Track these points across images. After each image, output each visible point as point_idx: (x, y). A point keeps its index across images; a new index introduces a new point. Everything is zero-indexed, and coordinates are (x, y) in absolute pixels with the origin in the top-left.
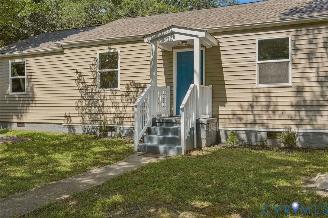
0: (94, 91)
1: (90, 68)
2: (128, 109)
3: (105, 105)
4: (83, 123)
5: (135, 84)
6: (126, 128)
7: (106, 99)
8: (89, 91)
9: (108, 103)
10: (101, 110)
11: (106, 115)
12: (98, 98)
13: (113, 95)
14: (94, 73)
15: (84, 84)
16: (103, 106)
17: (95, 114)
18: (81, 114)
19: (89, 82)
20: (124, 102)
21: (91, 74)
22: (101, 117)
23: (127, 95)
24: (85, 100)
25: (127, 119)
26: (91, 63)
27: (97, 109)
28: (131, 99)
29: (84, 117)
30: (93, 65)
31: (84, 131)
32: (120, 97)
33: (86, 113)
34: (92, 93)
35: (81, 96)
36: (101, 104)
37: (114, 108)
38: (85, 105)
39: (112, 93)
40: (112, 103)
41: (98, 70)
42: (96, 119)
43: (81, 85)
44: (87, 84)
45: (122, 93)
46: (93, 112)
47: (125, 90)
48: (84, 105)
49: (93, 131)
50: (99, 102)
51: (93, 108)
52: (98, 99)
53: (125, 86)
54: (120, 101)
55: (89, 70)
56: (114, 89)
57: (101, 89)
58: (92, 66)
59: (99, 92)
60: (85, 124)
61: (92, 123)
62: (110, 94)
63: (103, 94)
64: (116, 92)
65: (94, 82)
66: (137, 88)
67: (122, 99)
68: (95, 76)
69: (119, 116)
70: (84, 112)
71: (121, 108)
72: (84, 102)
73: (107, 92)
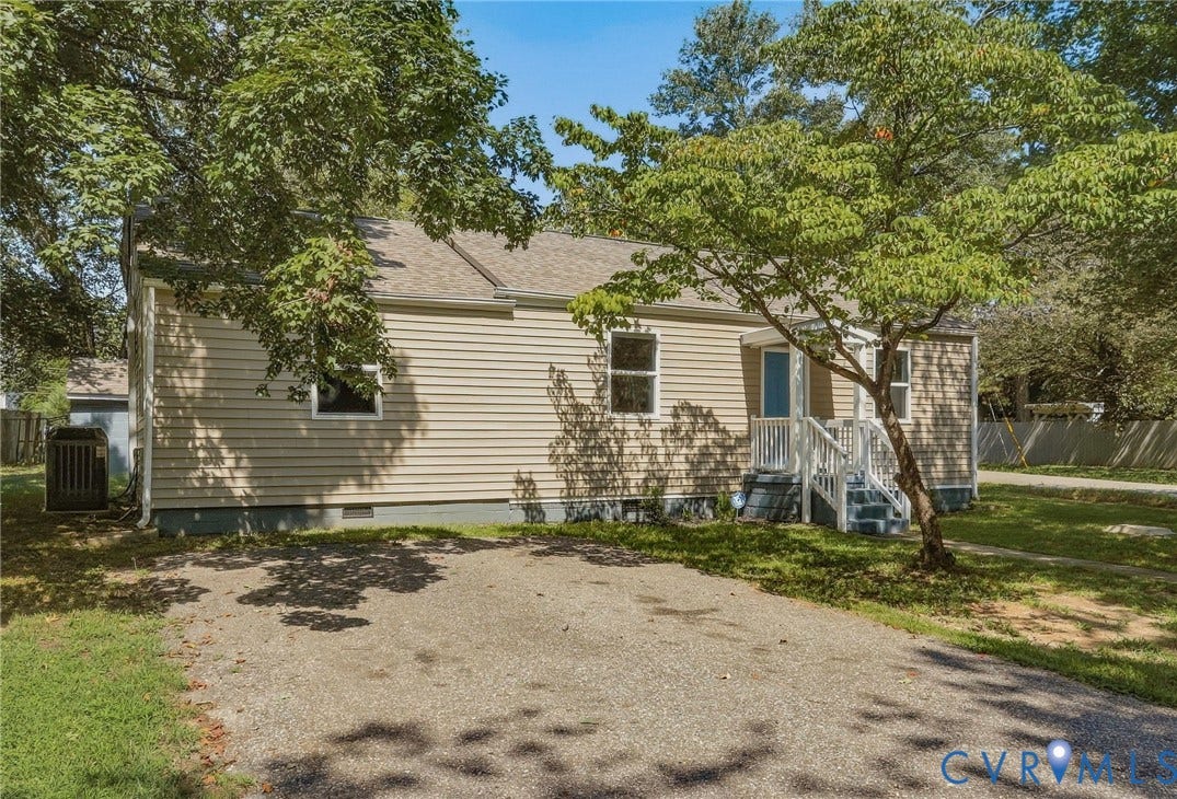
0: (598, 419)
1: (588, 364)
2: (675, 459)
3: (626, 451)
4: (569, 496)
5: (690, 408)
6: (670, 502)
7: (628, 439)
8: (585, 419)
9: (632, 447)
10: (617, 463)
11: (626, 475)
12: (609, 435)
13: (643, 428)
14: (598, 375)
15: (570, 401)
16: (621, 454)
17: (602, 471)
18: (564, 475)
19: (585, 396)
20: (669, 444)
21: (590, 377)
22: (614, 479)
23: (675, 430)
24: (574, 438)
25: (674, 482)
26: (591, 352)
27: (605, 460)
28: (682, 439)
29: (573, 480)
30: (595, 356)
31: (569, 515)
32: (659, 435)
33: (577, 472)
34: (592, 423)
35: (565, 430)
36: (615, 450)
37: (646, 459)
38: (575, 452)
39: (642, 424)
40: (643, 447)
41: (609, 371)
42: (603, 483)
43: (564, 402)
44: (581, 401)
45: (664, 426)
46: (596, 467)
47: (670, 419)
48: (571, 451)
49: (593, 512)
50: (612, 443)
51: (595, 459)
52: (607, 438)
53: (669, 411)
54: (659, 443)
55: (586, 369)
56: (646, 417)
57: (615, 415)
58: (592, 359)
59: (611, 421)
60: (574, 496)
61: (593, 494)
62: (637, 427)
63: (619, 426)
64: (650, 423)
65: (599, 397)
66: (695, 416)
67: (663, 440)
68: (600, 383)
69: (657, 476)
70: (573, 467)
71: (661, 459)
72: (573, 443)
73: (629, 421)
